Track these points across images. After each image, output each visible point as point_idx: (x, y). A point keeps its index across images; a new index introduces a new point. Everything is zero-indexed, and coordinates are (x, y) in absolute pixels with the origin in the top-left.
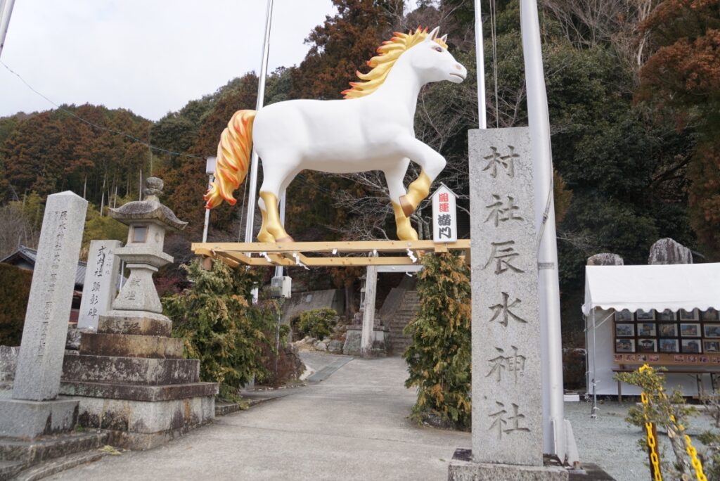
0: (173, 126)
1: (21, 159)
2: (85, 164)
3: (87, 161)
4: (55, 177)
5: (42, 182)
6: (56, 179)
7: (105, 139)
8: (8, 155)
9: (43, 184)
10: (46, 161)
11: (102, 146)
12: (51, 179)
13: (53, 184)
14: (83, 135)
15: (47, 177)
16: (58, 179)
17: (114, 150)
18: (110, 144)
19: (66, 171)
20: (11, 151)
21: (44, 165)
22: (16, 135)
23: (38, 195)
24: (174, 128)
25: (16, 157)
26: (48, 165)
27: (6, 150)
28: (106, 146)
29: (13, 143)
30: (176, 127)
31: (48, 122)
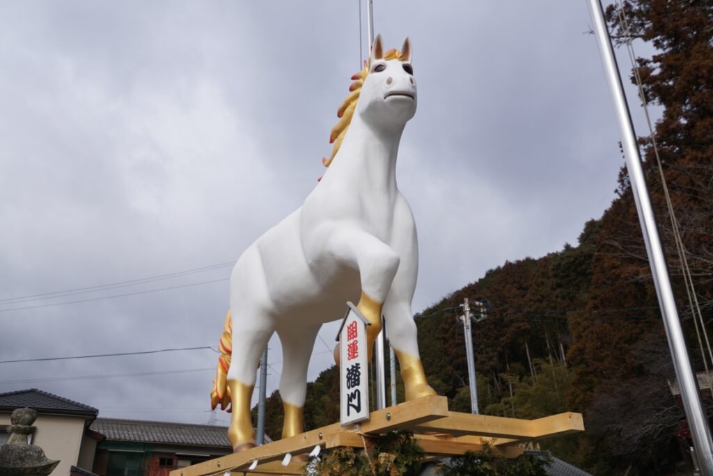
0: (572, 259)
1: (457, 341)
2: (519, 328)
3: (521, 324)
4: (495, 351)
5: (483, 360)
6: (496, 353)
7: (533, 294)
8: (446, 340)
9: (484, 362)
10: (482, 335)
11: (532, 303)
12: (491, 354)
13: (495, 359)
14: (509, 297)
15: (487, 353)
16: (499, 352)
17: (545, 303)
18: (540, 298)
19: (503, 341)
20: (447, 336)
21: (480, 341)
22: (447, 318)
23: (481, 375)
24: (574, 262)
25: (453, 340)
26: (485, 340)
27: (443, 335)
28: (535, 302)
29: (447, 327)
30: (576, 259)
31: (475, 294)
